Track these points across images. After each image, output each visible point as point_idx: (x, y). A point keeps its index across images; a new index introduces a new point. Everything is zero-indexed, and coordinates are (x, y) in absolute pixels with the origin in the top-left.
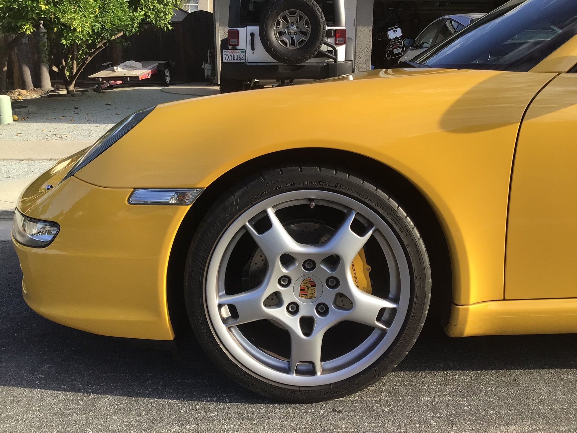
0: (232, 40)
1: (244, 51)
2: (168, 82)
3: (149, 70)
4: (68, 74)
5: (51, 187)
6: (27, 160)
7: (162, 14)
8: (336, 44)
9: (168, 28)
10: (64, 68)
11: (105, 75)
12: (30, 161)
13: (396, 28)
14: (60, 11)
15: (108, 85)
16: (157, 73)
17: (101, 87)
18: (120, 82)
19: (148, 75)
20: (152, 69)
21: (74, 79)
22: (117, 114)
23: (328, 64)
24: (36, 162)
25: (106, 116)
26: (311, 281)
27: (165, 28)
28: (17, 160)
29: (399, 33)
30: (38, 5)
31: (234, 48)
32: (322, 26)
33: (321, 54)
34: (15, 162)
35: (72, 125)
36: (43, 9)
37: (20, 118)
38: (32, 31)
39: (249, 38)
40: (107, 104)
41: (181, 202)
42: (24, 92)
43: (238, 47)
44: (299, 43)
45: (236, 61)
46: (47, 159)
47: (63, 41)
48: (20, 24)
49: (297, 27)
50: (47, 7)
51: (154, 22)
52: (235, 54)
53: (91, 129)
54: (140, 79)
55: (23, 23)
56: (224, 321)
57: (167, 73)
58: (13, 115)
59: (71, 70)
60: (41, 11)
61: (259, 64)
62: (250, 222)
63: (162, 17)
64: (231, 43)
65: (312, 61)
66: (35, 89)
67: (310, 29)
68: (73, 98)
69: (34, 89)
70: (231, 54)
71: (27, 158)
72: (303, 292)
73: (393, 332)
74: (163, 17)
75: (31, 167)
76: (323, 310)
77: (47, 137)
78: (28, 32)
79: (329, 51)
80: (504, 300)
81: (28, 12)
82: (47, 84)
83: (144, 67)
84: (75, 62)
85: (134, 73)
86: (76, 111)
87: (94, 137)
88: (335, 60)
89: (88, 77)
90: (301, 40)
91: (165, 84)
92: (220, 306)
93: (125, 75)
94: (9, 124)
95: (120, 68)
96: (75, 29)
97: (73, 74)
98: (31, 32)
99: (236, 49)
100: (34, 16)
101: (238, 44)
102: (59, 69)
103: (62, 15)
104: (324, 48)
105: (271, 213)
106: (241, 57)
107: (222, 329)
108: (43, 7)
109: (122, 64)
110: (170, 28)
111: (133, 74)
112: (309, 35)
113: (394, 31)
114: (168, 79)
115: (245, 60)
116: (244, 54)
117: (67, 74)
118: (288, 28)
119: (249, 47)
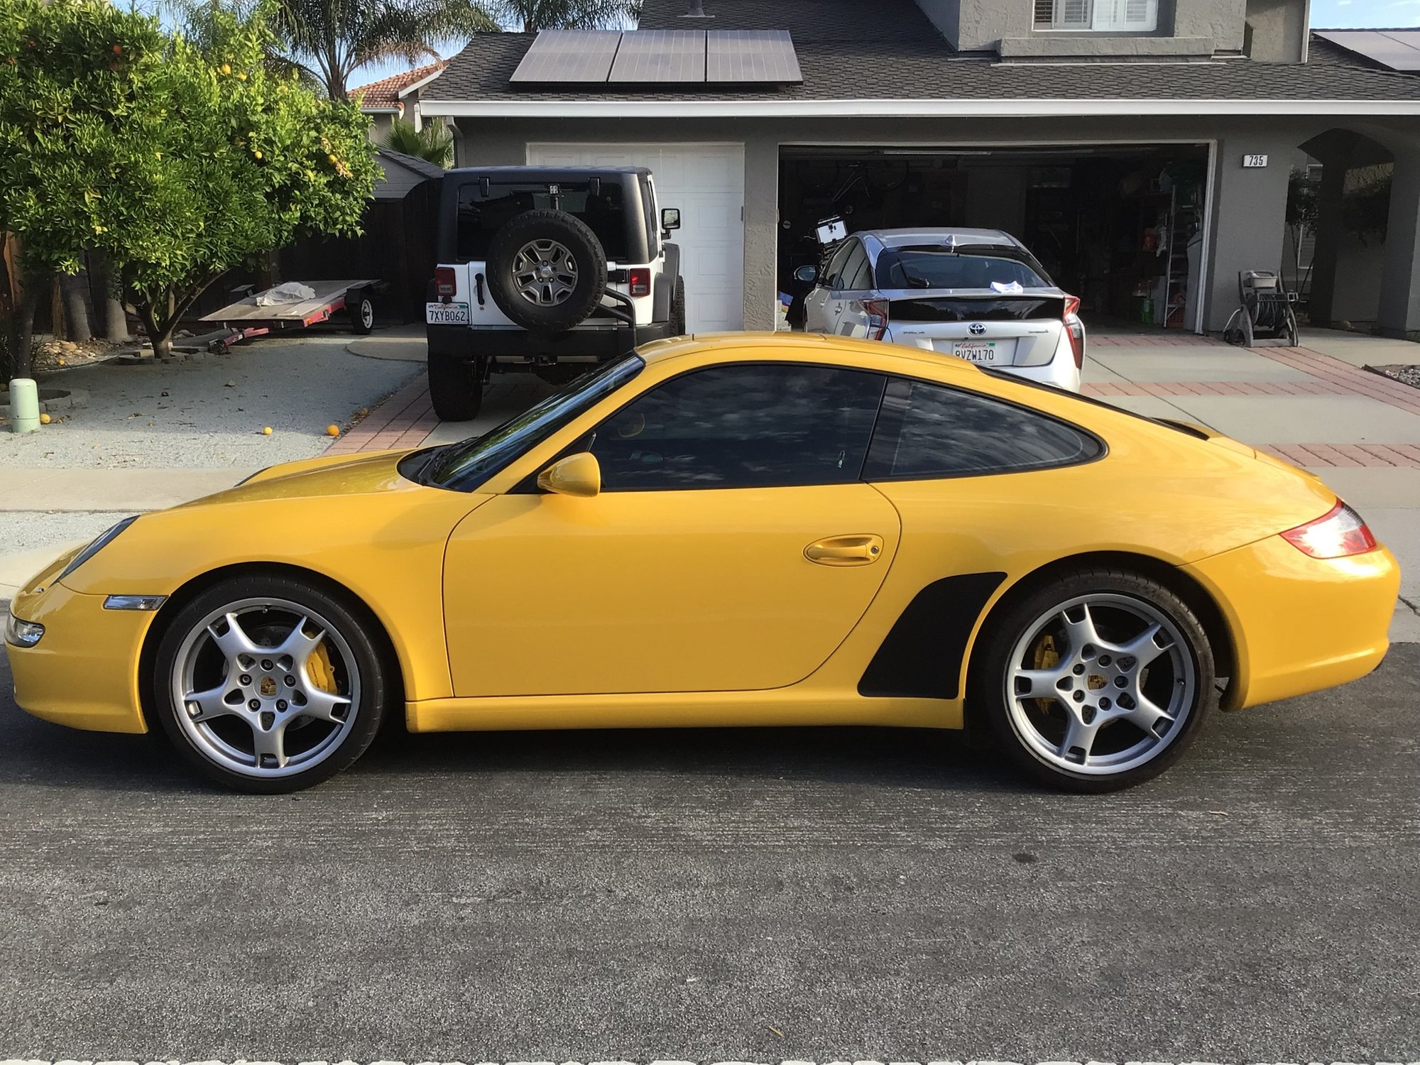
0: (442, 286)
1: (464, 306)
2: (369, 327)
3: (327, 303)
4: (158, 319)
5: (43, 590)
6: (55, 512)
7: (338, 213)
8: (632, 295)
9: (354, 233)
10: (148, 307)
11: (235, 316)
12: (60, 514)
13: (834, 222)
14: (129, 236)
15: (241, 337)
16: (345, 308)
17: (224, 343)
18: (265, 331)
19: (325, 316)
20: (333, 302)
21: (170, 329)
22: (240, 410)
23: (620, 329)
24: (71, 515)
25: (218, 414)
26: (270, 680)
27: (349, 233)
28: (38, 512)
29: (840, 231)
30: (88, 226)
31: (447, 300)
32: (597, 269)
33: (603, 312)
34: (35, 515)
35: (149, 435)
36: (97, 233)
37: (56, 417)
38: (77, 269)
39: (474, 282)
40: (227, 385)
41: (150, 609)
42: (72, 346)
43: (455, 299)
44: (558, 296)
45: (450, 322)
46: (88, 511)
47: (136, 283)
48: (56, 257)
49: (554, 269)
50: (106, 230)
51: (322, 227)
52: (449, 311)
53: (183, 444)
54: (306, 325)
55: (62, 255)
56: (192, 716)
57: (367, 307)
58: (41, 412)
59: (163, 311)
60: (95, 236)
61: (494, 328)
62: (211, 625)
63: (337, 219)
64: (440, 291)
65: (589, 324)
66: (95, 339)
67: (576, 273)
68: (165, 366)
69: (91, 339)
70: (442, 310)
71: (56, 507)
72: (264, 691)
73: (348, 725)
74: (340, 219)
75: (60, 526)
76: (282, 706)
77: (100, 461)
78: (71, 272)
79: (618, 307)
80: (455, 697)
81: (70, 237)
82: (120, 331)
83: (319, 295)
84: (172, 296)
85: (295, 313)
86: (164, 401)
87: (185, 461)
88: (632, 323)
89: (202, 319)
90: (561, 290)
91: (362, 331)
92: (187, 703)
93: (275, 315)
94: (33, 432)
95: (269, 298)
96: (158, 264)
97: (167, 318)
98: (75, 271)
99: (451, 302)
100: (81, 245)
101: (455, 294)
102: (138, 309)
103: (132, 243)
104: (607, 301)
105: (231, 618)
106: (460, 315)
107: (190, 725)
108: (99, 230)
109: (273, 290)
110: (360, 232)
111: (292, 314)
112: (576, 283)
113: (831, 227)
114: (369, 321)
115: (468, 320)
116: (465, 310)
117: (155, 317)
118: (538, 270)
119: (475, 298)
